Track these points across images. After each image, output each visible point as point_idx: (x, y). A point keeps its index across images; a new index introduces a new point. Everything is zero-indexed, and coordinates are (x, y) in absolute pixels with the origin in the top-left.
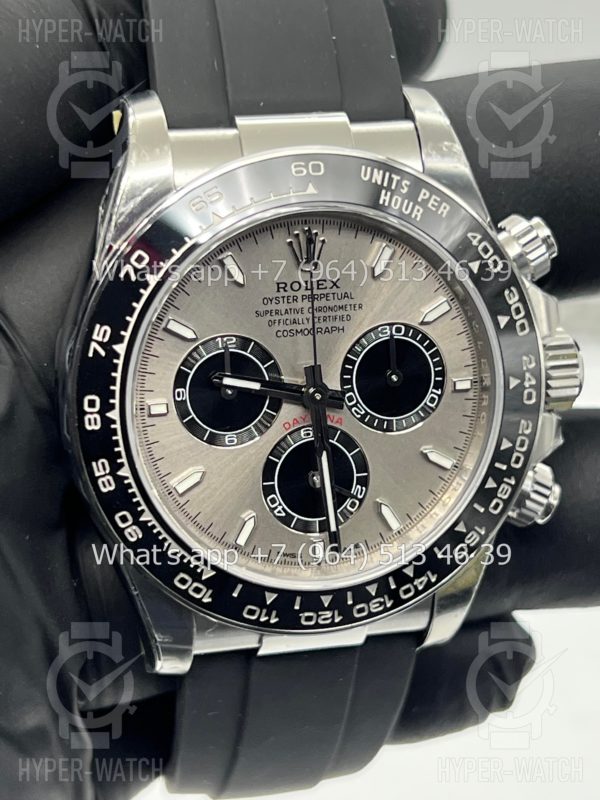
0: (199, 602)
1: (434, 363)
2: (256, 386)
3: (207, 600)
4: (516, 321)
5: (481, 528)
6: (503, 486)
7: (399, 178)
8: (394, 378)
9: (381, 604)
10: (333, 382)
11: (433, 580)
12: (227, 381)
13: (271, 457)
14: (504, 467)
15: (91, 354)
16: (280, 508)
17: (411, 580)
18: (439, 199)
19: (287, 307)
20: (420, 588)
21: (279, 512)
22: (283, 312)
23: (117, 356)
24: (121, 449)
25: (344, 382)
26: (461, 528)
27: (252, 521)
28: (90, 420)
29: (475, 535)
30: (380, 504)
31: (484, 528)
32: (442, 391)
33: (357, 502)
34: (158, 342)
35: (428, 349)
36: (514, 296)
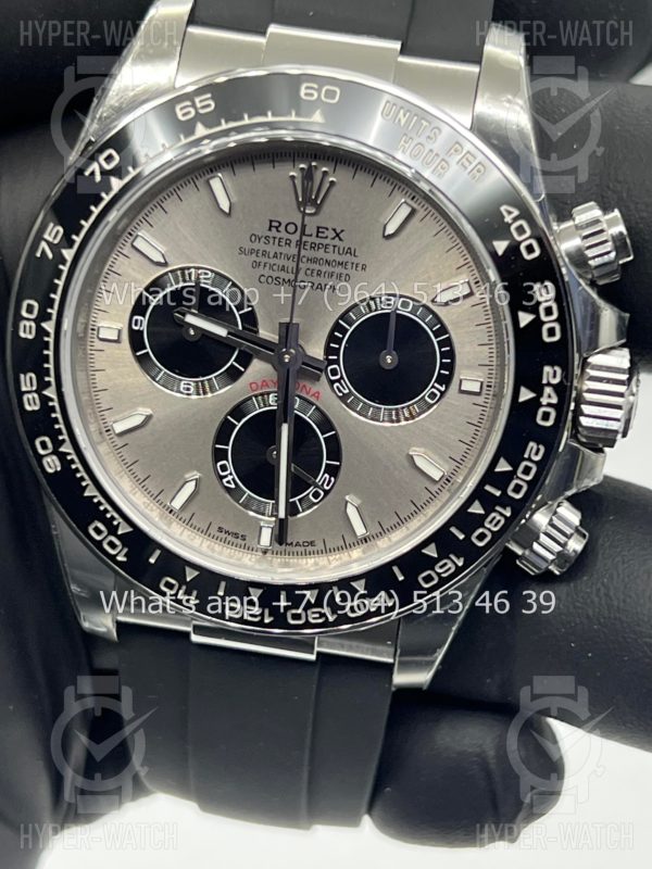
0: (113, 558)
1: (441, 352)
2: (222, 332)
3: (120, 558)
4: (543, 323)
5: (458, 558)
6: (493, 515)
7: (429, 124)
8: (389, 359)
9: (321, 615)
10: (317, 351)
11: (390, 604)
12: (190, 319)
13: (229, 418)
14: (498, 493)
16: (230, 478)
19: (279, 250)
20: (372, 609)
21: (228, 482)
22: (271, 256)
23: (64, 261)
24: (51, 366)
25: (328, 351)
26: (431, 551)
27: (193, 483)
28: (25, 327)
29: (450, 565)
30: (347, 502)
31: (462, 559)
32: (447, 388)
33: (322, 493)
34: (121, 258)
35: (437, 335)
36: (548, 293)
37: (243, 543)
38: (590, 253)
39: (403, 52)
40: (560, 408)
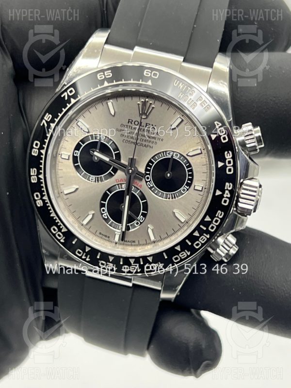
0: (59, 240)
1: (188, 174)
2: (107, 159)
3: (62, 241)
4: (227, 166)
5: (188, 251)
6: (202, 237)
7: (190, 89)
8: (169, 175)
10: (142, 170)
12: (96, 153)
13: (107, 192)
14: (205, 229)
16: (105, 214)
19: (131, 131)
21: (105, 216)
22: (128, 132)
23: (51, 128)
24: (42, 166)
25: (146, 170)
26: (178, 248)
27: (92, 215)
28: (34, 151)
29: (185, 254)
30: (148, 227)
31: (189, 252)
32: (189, 188)
33: (139, 223)
35: (187, 167)
36: (230, 155)
37: (108, 239)
38: (247, 142)
40: (231, 199)
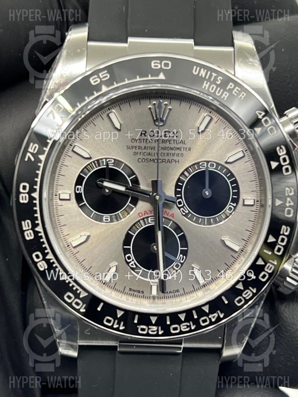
0: (78, 311)
1: (232, 187)
2: (122, 189)
3: (82, 310)
4: (283, 166)
5: (253, 288)
6: (268, 264)
7: (216, 75)
8: (207, 193)
9: (188, 326)
10: (170, 192)
11: (222, 316)
12: (106, 184)
13: (129, 232)
14: (270, 253)
15: (26, 159)
16: (133, 263)
17: (207, 315)
18: (239, 89)
19: (146, 145)
20: (213, 320)
21: (132, 265)
22: (143, 148)
23: (40, 161)
24: (38, 215)
25: (176, 193)
26: (240, 286)
27: (115, 267)
28: (22, 197)
29: (250, 292)
30: (193, 267)
31: (255, 289)
32: (237, 204)
33: (180, 264)
34: (68, 158)
35: (229, 178)
36: (283, 151)
37: (142, 295)
39: (196, 44)
